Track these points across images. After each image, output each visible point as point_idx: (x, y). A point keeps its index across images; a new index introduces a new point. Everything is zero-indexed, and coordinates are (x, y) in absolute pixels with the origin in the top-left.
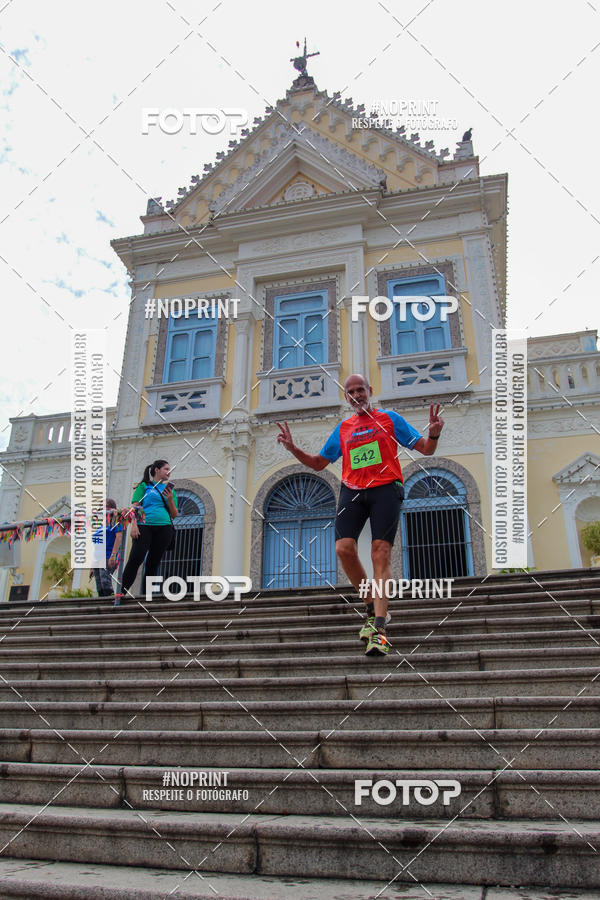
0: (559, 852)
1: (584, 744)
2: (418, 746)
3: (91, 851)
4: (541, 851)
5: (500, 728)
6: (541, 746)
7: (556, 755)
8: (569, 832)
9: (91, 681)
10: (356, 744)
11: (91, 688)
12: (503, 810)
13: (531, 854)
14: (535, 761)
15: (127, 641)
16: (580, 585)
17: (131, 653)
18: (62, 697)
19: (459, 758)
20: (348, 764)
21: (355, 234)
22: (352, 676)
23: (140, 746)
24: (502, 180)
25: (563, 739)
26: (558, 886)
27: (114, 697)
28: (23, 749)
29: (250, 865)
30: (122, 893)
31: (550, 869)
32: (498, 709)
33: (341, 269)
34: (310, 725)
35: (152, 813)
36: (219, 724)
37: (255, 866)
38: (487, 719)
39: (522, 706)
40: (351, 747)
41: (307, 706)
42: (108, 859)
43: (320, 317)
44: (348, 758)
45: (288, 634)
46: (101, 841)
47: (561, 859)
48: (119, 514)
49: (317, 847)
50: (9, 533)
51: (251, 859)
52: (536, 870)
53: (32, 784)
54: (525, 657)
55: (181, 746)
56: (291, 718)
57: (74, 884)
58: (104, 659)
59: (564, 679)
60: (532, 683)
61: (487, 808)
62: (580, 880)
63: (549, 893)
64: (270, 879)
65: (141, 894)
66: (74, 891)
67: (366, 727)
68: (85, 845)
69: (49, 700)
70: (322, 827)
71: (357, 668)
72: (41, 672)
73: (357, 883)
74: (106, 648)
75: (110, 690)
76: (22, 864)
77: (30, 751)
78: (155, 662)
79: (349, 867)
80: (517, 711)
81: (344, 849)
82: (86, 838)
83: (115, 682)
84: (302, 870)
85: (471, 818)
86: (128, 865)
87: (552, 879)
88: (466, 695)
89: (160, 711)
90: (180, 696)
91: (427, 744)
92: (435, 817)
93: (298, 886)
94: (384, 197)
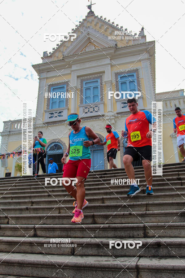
0: (162, 246)
1: (172, 215)
2: (123, 217)
3: (25, 250)
4: (156, 246)
5: (148, 211)
6: (160, 216)
7: (164, 218)
8: (165, 241)
9: (26, 200)
10: (104, 217)
11: (26, 202)
12: (147, 235)
13: (154, 247)
14: (158, 220)
15: (38, 188)
16: (176, 168)
17: (39, 191)
18: (18, 205)
19: (135, 220)
20: (102, 223)
21: (108, 61)
22: (105, 197)
23: (41, 219)
24: (153, 42)
25: (166, 214)
26: (161, 256)
27: (34, 205)
28: (6, 221)
29: (71, 252)
30: (32, 261)
31: (159, 252)
32: (148, 205)
33: (104, 72)
34: (92, 212)
35: (43, 238)
36: (65, 212)
37: (73, 253)
38: (144, 209)
39: (155, 204)
40: (103, 218)
41: (91, 206)
42: (30, 252)
43: (97, 87)
44: (102, 221)
45: (87, 185)
46: (28, 247)
47: (162, 249)
48: (36, 150)
49: (91, 247)
50: (2, 156)
51: (72, 251)
52: (155, 252)
53: (8, 231)
54: (157, 190)
55: (53, 219)
56: (86, 210)
57: (19, 259)
58: (31, 194)
59: (168, 196)
60: (158, 198)
61: (142, 235)
62: (168, 254)
63: (158, 258)
64: (77, 256)
65: (38, 261)
66: (19, 261)
67: (108, 212)
68: (24, 248)
69: (15, 206)
70: (92, 241)
71: (107, 194)
72: (12, 198)
73: (102, 257)
74: (32, 190)
75: (32, 203)
76: (5, 254)
77: (8, 221)
78: (46, 194)
79: (100, 252)
80: (153, 206)
81: (99, 247)
82: (23, 246)
83: (34, 200)
84: (86, 253)
85: (138, 238)
86: (36, 253)
87: (159, 254)
88: (139, 202)
89: (47, 208)
90: (53, 204)
91: (126, 216)
92: (127, 238)
93: (85, 258)
94: (117, 49)
